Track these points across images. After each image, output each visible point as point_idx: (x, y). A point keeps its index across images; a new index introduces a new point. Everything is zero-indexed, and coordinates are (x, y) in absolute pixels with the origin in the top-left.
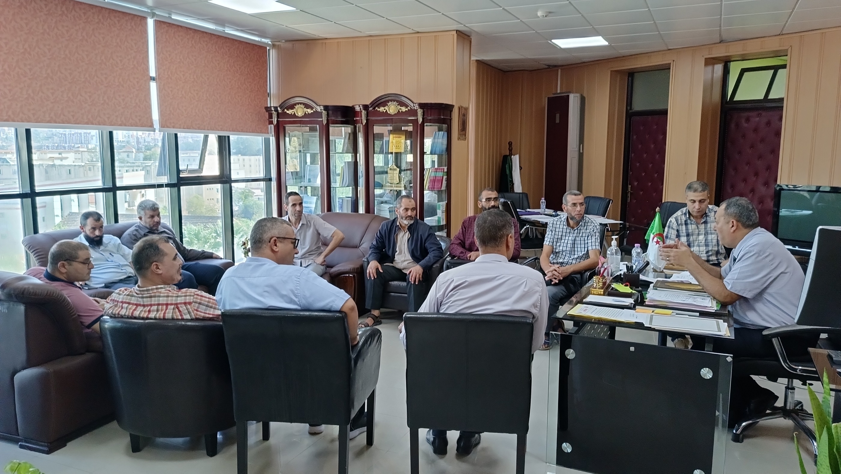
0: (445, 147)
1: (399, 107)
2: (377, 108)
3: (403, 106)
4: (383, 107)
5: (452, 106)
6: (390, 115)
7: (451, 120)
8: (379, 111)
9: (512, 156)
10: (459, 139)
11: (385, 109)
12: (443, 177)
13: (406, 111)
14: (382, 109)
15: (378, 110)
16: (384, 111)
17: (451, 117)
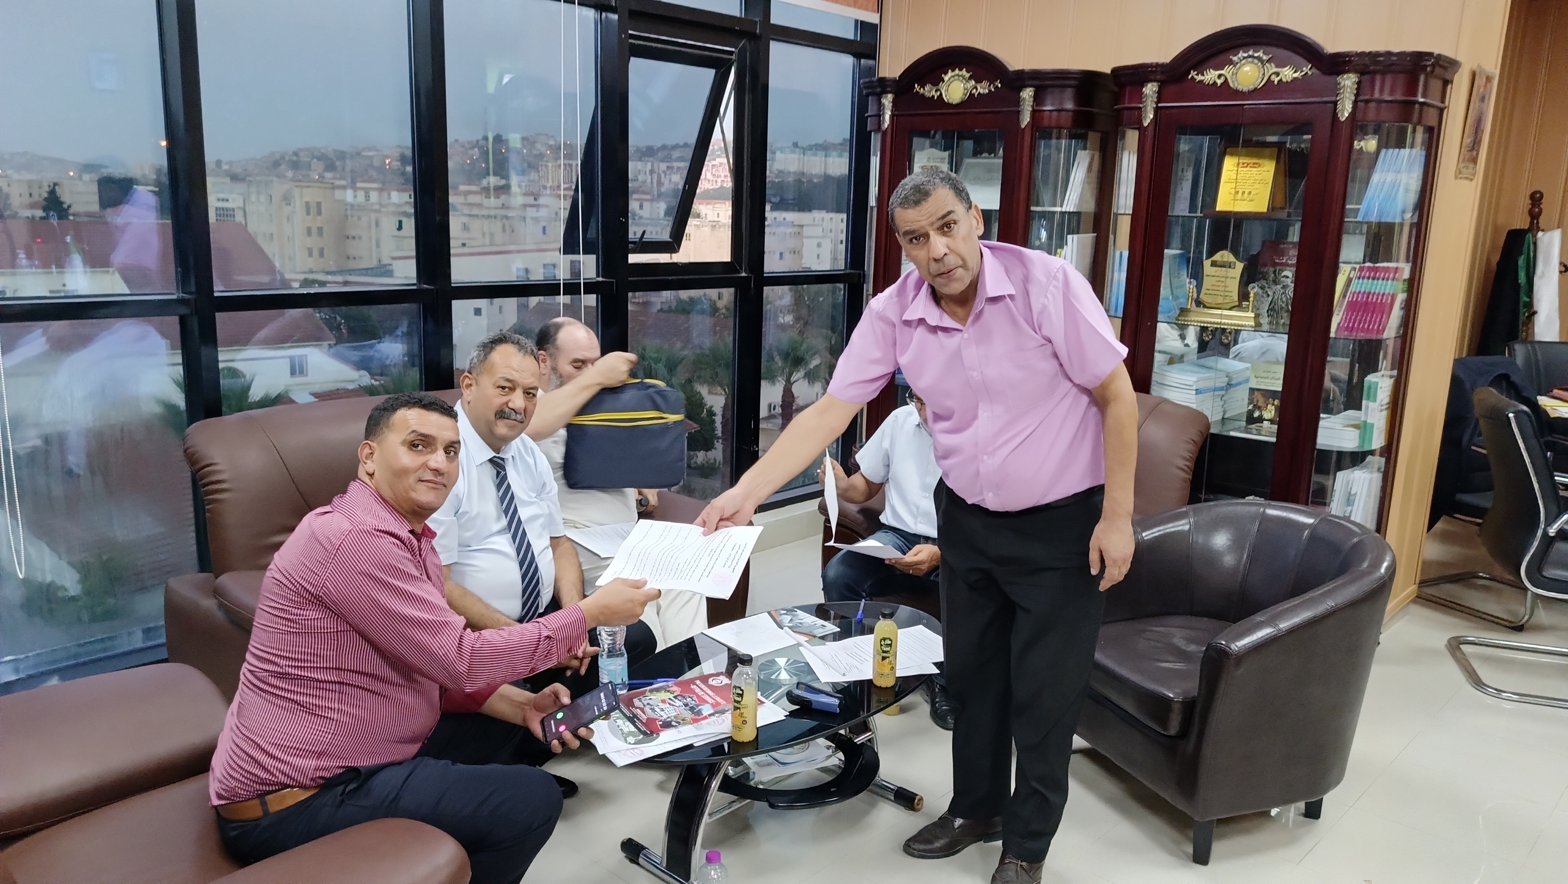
0: (1412, 198)
1: (1272, 68)
2: (1193, 73)
3: (1284, 66)
4: (1216, 69)
5: (1451, 65)
6: (1237, 94)
7: (1441, 111)
8: (1201, 82)
9: (1540, 234)
10: (1458, 174)
11: (1220, 76)
12: (1393, 297)
13: (1295, 79)
14: (1210, 76)
15: (1199, 78)
16: (1219, 82)
17: (1443, 101)
